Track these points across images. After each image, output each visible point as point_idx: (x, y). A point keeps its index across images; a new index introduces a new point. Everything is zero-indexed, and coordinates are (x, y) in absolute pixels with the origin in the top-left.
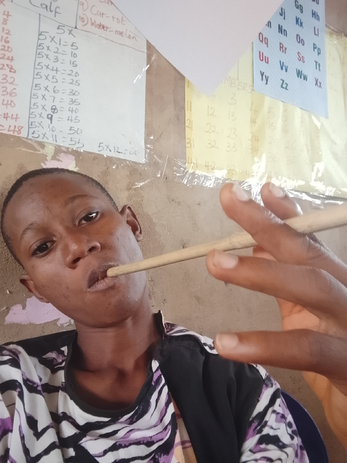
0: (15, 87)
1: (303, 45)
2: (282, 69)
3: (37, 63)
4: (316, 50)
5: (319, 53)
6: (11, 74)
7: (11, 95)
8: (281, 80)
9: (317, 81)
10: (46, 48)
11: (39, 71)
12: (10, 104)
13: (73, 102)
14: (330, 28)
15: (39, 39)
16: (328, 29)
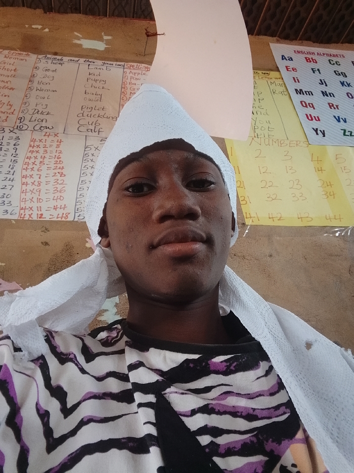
0: (64, 186)
2: (339, 122)
3: (83, 166)
6: (62, 178)
7: (60, 192)
8: (341, 130)
10: (90, 155)
11: (85, 171)
12: (60, 199)
15: (85, 151)
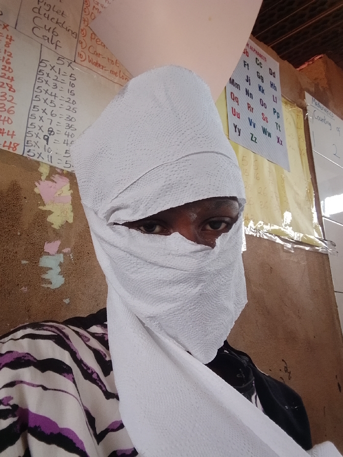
0: (13, 105)
1: (266, 108)
2: (251, 125)
3: (36, 87)
4: (276, 114)
5: (278, 117)
6: (11, 93)
7: (8, 112)
8: (251, 134)
9: (278, 139)
10: (46, 75)
11: (38, 94)
12: (8, 121)
13: (69, 127)
14: (285, 98)
16: (283, 99)
